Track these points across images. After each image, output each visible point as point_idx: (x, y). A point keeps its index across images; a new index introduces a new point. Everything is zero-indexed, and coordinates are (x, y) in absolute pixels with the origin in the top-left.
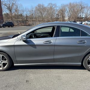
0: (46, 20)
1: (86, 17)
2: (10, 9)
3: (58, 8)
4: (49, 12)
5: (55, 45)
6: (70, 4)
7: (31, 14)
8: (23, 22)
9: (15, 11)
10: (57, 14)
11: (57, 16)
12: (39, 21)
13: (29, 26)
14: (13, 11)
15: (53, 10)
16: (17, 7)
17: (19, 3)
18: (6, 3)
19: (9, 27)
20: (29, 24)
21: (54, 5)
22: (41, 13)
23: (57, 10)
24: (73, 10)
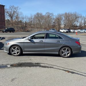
0: (43, 27)
1: (80, 26)
2: (11, 16)
3: (54, 17)
4: (47, 20)
5: (45, 43)
6: (66, 14)
7: (30, 21)
8: (22, 28)
9: (15, 18)
10: (54, 22)
11: (54, 24)
12: (38, 28)
13: (28, 32)
14: (14, 18)
15: (50, 18)
16: (18, 15)
17: (20, 11)
18: (8, 11)
19: (10, 32)
20: (28, 30)
21: (51, 14)
22: (40, 21)
23: (54, 19)
24: (68, 19)
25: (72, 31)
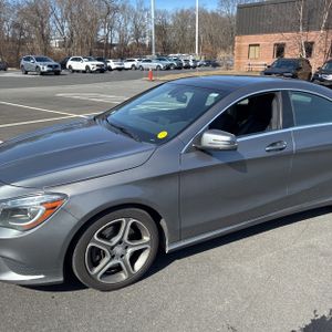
25: (112, 64)
